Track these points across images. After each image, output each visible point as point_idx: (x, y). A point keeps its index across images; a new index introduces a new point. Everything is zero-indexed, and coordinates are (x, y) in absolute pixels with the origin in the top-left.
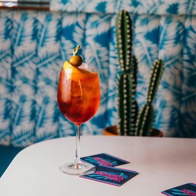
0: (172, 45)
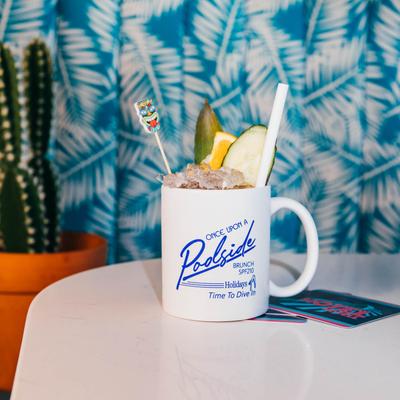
0: (339, 41)
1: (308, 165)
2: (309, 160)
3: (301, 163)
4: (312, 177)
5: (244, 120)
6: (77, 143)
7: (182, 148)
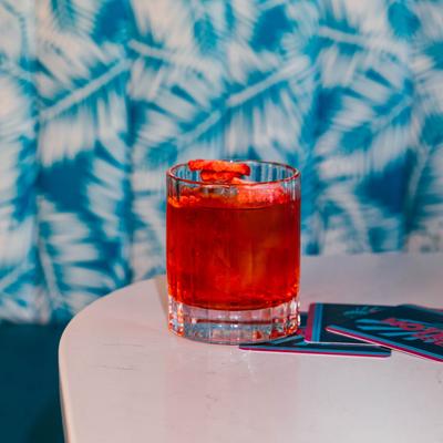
1: (420, 89)
2: (422, 81)
3: (409, 86)
4: (426, 108)
5: (321, 22)
6: (70, 63)
7: (227, 67)
